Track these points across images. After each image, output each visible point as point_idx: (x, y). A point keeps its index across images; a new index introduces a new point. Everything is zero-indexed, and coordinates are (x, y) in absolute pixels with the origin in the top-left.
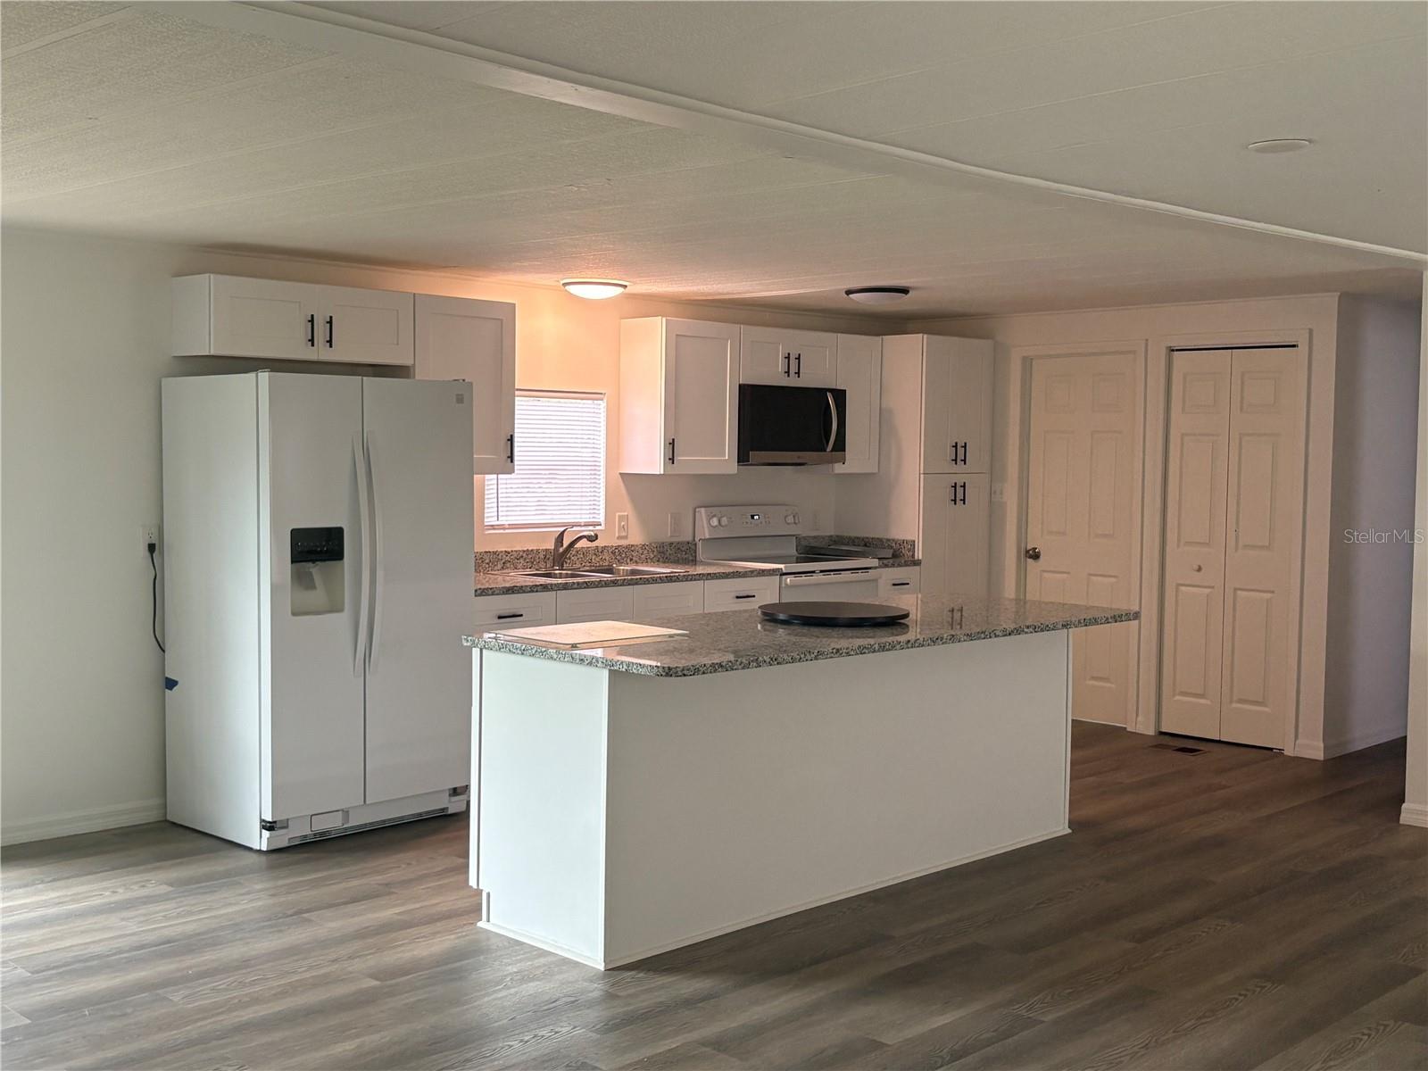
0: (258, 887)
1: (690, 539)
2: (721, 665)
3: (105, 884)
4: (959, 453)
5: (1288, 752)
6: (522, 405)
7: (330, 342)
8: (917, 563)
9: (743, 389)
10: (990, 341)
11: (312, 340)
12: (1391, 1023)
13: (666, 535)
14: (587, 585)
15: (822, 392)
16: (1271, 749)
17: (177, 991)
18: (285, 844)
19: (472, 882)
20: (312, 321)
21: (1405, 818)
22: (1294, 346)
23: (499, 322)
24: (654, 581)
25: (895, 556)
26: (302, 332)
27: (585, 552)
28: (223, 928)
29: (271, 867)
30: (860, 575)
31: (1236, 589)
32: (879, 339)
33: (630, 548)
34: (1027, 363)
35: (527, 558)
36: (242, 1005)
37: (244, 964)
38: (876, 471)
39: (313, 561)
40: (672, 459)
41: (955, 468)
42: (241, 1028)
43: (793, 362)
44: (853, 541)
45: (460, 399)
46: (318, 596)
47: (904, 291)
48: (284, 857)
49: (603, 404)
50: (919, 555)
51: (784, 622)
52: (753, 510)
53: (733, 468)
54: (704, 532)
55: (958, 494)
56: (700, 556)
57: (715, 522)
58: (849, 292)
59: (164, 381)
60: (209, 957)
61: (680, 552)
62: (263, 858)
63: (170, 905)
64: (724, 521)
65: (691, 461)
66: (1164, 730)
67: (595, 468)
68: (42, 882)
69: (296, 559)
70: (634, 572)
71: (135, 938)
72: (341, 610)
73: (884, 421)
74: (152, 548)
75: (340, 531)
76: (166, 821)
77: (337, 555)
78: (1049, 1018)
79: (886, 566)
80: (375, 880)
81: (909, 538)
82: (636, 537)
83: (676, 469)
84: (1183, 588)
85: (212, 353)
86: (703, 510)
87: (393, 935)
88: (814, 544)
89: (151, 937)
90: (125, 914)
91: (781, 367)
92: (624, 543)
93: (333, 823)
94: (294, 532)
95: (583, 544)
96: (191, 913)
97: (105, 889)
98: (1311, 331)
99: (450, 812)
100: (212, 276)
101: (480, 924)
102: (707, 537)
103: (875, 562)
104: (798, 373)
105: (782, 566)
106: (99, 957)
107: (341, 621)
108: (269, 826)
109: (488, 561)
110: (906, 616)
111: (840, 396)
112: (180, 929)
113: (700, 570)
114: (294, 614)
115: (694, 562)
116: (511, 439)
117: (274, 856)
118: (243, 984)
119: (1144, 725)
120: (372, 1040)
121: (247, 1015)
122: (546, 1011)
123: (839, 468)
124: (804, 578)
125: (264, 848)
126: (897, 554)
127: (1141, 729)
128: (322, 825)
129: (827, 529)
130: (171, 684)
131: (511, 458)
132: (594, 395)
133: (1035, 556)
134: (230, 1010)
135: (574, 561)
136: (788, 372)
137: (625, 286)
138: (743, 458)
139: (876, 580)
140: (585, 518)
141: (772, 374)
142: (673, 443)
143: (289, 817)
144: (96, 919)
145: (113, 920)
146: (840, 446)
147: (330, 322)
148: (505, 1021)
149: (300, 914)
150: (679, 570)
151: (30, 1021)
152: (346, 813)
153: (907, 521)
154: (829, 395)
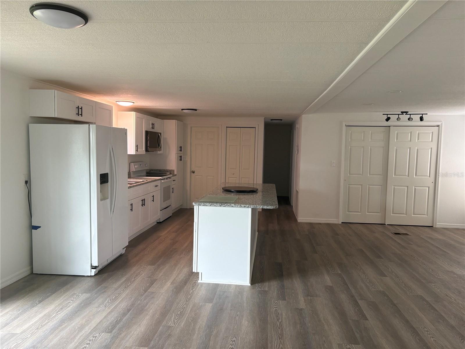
4: (181, 149)
7: (82, 115)
8: (176, 175)
9: (146, 132)
10: (183, 123)
11: (78, 114)
18: (97, 272)
20: (78, 108)
22: (255, 128)
23: (111, 112)
26: (76, 111)
31: (242, 178)
32: (163, 120)
39: (104, 183)
40: (137, 150)
41: (180, 152)
43: (153, 125)
47: (196, 110)
48: (97, 276)
50: (175, 173)
52: (140, 163)
53: (144, 153)
54: (133, 169)
56: (132, 176)
58: (182, 110)
59: (30, 125)
65: (140, 151)
69: (101, 183)
72: (108, 198)
74: (26, 182)
75: (108, 173)
76: (33, 273)
77: (107, 181)
81: (173, 169)
83: (138, 153)
84: (230, 178)
85: (56, 116)
86: (133, 164)
91: (151, 126)
93: (105, 263)
94: (101, 175)
98: (258, 125)
99: (122, 254)
100: (56, 91)
101: (199, 282)
102: (134, 171)
103: (172, 175)
104: (154, 128)
105: (161, 178)
107: (108, 201)
108: (95, 268)
114: (101, 200)
117: (95, 277)
123: (158, 152)
124: (164, 180)
125: (94, 275)
130: (36, 228)
133: (194, 172)
136: (152, 128)
137: (134, 103)
139: (172, 180)
142: (137, 146)
143: (99, 264)
146: (161, 147)
147: (82, 108)
152: (107, 260)
153: (172, 164)
154: (159, 134)
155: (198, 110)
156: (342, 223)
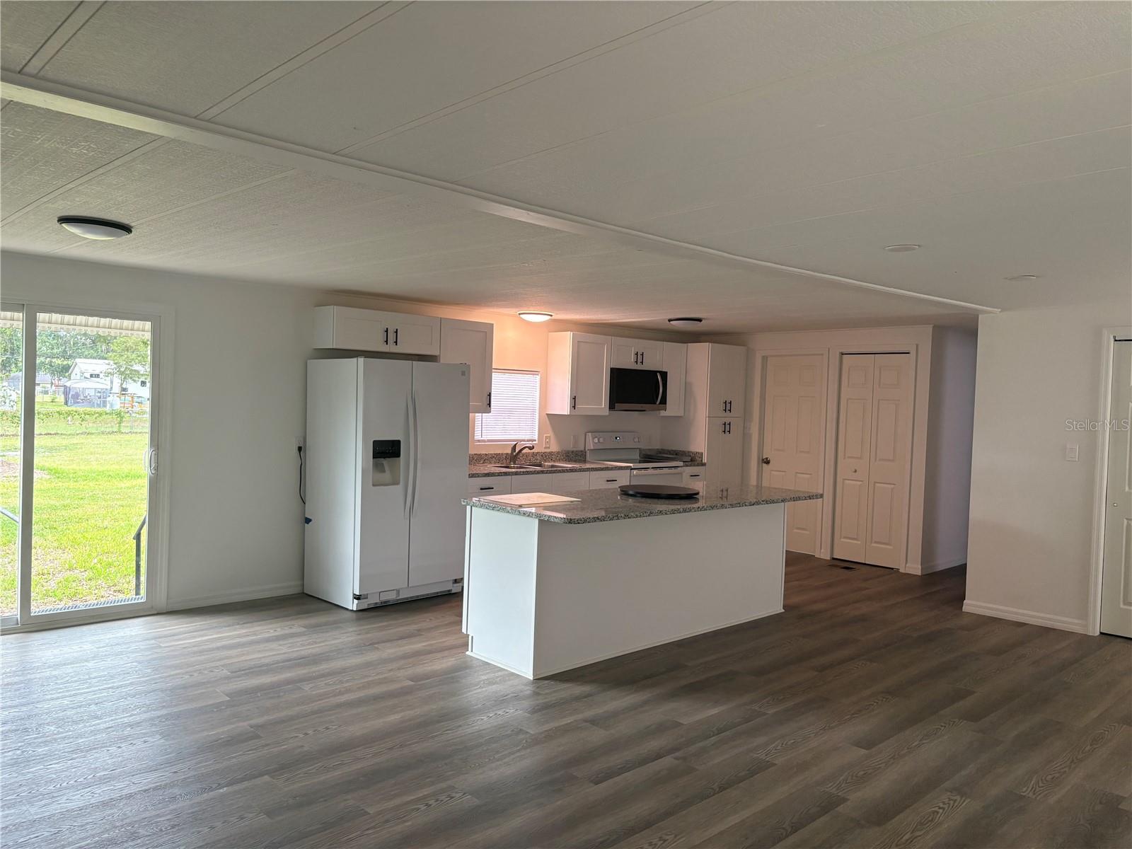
0: (351, 630)
1: (583, 449)
2: (598, 518)
3: (271, 626)
4: (727, 406)
5: (902, 570)
6: (494, 376)
7: (396, 342)
8: (704, 465)
9: (612, 370)
10: (746, 348)
11: (387, 342)
12: (956, 720)
13: (570, 447)
14: (528, 473)
15: (655, 373)
16: (892, 569)
17: (308, 684)
18: (366, 607)
19: (464, 630)
20: (387, 331)
21: (966, 608)
22: (908, 353)
23: (485, 334)
24: (563, 471)
25: (691, 461)
26: (382, 337)
27: (527, 455)
28: (332, 651)
29: (358, 619)
30: (673, 471)
31: (875, 482)
32: (686, 345)
33: (551, 453)
34: (765, 358)
35: (496, 458)
36: (341, 693)
37: (343, 671)
38: (682, 415)
39: (384, 458)
40: (574, 407)
41: (724, 414)
42: (339, 706)
43: (639, 356)
44: (670, 452)
45: (463, 374)
46: (387, 476)
47: (700, 320)
48: (365, 614)
49: (538, 378)
50: (705, 460)
51: (631, 495)
52: (615, 435)
53: (606, 412)
54: (590, 446)
55: (727, 428)
56: (588, 458)
57: (596, 440)
58: (670, 320)
59: (309, 361)
60: (324, 667)
61: (577, 456)
62: (354, 615)
63: (304, 638)
64: (601, 440)
65: (586, 408)
66: (835, 557)
67: (534, 410)
68: (238, 624)
69: (375, 457)
70: (552, 466)
71: (286, 655)
72: (398, 484)
73: (688, 389)
74: (300, 449)
75: (399, 442)
76: (303, 593)
77: (398, 455)
78: (771, 711)
79: (687, 466)
80: (414, 627)
81: (700, 451)
82: (554, 448)
83: (577, 412)
84: (847, 482)
85: (334, 347)
86: (590, 434)
87: (422, 657)
88: (649, 453)
89: (295, 655)
90: (281, 642)
91: (633, 358)
92: (548, 450)
93: (392, 597)
94: (374, 442)
95: (526, 451)
96: (316, 643)
97: (271, 629)
98: (917, 346)
99: (453, 592)
100: (335, 307)
101: (467, 653)
102: (592, 448)
103: (681, 464)
104: (642, 363)
105: (631, 465)
106: (267, 665)
107: (398, 489)
108: (357, 598)
109: (477, 459)
110: (698, 494)
111: (664, 375)
112: (310, 651)
113: (588, 466)
114: (374, 485)
115: (585, 461)
116: (490, 395)
117: (360, 613)
118: (341, 682)
119: (825, 555)
120: (410, 713)
121: (344, 698)
122: (501, 701)
123: (663, 413)
124: (643, 471)
125: (355, 609)
126: (693, 460)
127: (822, 556)
128: (385, 597)
129: (656, 445)
130: (308, 521)
131: (490, 405)
132: (534, 372)
133: (767, 462)
134: (335, 696)
135: (521, 460)
136: (637, 362)
137: (551, 316)
138: (612, 407)
139: (681, 474)
140: (527, 437)
141: (628, 363)
142: (575, 398)
143: (368, 592)
144: (267, 644)
145: (274, 645)
146: (664, 401)
147: (396, 332)
148: (479, 706)
149: (373, 645)
150: (577, 466)
151: (229, 699)
152: (398, 591)
153: (699, 442)
154: (658, 374)
155: (704, 319)
156: (1101, 633)
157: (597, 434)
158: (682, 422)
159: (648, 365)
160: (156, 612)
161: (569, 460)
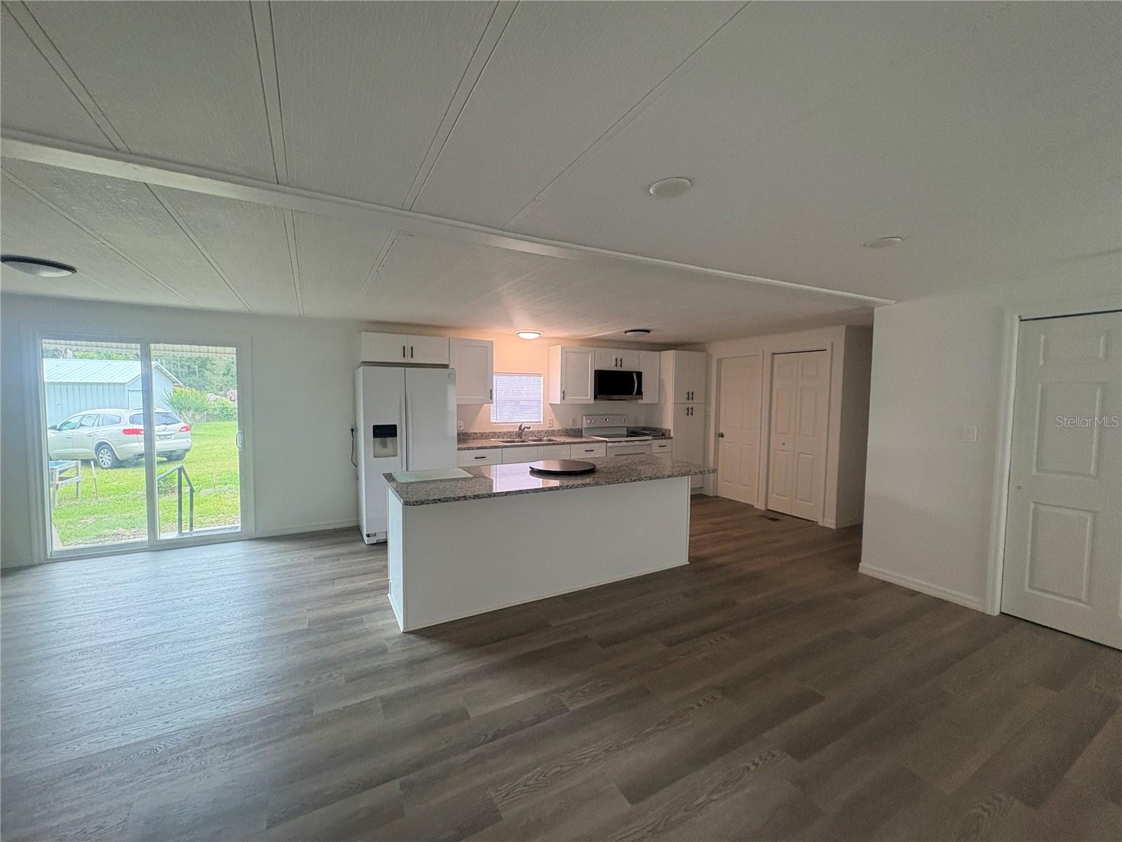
1: (580, 428)
4: (690, 396)
7: (412, 356)
8: (671, 438)
9: (596, 372)
10: (705, 353)
11: (404, 355)
12: (777, 753)
13: (570, 426)
14: (529, 445)
15: (631, 373)
16: (813, 521)
18: (375, 542)
20: (404, 348)
21: (861, 570)
22: (825, 350)
23: (486, 350)
26: (400, 352)
27: (534, 432)
30: (643, 443)
31: (799, 453)
32: (658, 353)
33: (552, 431)
34: (719, 361)
35: (509, 434)
38: (657, 402)
39: (383, 437)
40: (565, 398)
41: (688, 402)
43: (619, 361)
44: (649, 429)
45: (450, 376)
46: (386, 450)
47: (648, 331)
49: (542, 378)
50: (672, 435)
53: (592, 401)
54: (585, 426)
55: (690, 412)
56: (584, 435)
57: (589, 421)
58: (626, 332)
59: (355, 370)
61: (577, 433)
64: (593, 421)
65: (573, 399)
66: (769, 508)
67: (540, 401)
69: (375, 436)
70: (550, 440)
72: (396, 456)
74: (352, 430)
75: (395, 426)
77: (395, 435)
79: (655, 439)
81: (669, 428)
82: (557, 427)
83: (566, 402)
84: (777, 451)
86: (584, 417)
88: (634, 430)
91: (613, 363)
92: (551, 429)
94: (374, 426)
95: (529, 429)
98: (832, 344)
100: (364, 333)
103: (653, 438)
104: (621, 366)
105: (607, 439)
107: (396, 460)
109: (492, 435)
111: (639, 375)
113: (584, 440)
114: (375, 457)
115: (582, 436)
116: (491, 391)
119: (760, 506)
123: (640, 401)
124: (617, 444)
126: (661, 434)
129: (642, 424)
131: (492, 398)
132: (540, 375)
133: (722, 436)
135: (525, 436)
136: (616, 365)
137: (540, 334)
138: (597, 398)
139: (650, 445)
140: (534, 420)
141: (609, 366)
142: (564, 392)
143: (376, 532)
146: (640, 392)
147: (411, 349)
150: (573, 440)
153: (668, 423)
154: (634, 374)
155: (652, 330)
156: (1001, 613)
157: (591, 417)
158: (656, 407)
159: (627, 367)
160: (247, 538)
161: (569, 435)
